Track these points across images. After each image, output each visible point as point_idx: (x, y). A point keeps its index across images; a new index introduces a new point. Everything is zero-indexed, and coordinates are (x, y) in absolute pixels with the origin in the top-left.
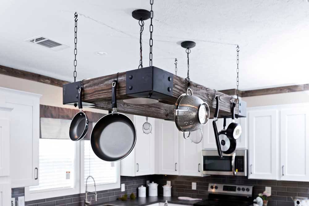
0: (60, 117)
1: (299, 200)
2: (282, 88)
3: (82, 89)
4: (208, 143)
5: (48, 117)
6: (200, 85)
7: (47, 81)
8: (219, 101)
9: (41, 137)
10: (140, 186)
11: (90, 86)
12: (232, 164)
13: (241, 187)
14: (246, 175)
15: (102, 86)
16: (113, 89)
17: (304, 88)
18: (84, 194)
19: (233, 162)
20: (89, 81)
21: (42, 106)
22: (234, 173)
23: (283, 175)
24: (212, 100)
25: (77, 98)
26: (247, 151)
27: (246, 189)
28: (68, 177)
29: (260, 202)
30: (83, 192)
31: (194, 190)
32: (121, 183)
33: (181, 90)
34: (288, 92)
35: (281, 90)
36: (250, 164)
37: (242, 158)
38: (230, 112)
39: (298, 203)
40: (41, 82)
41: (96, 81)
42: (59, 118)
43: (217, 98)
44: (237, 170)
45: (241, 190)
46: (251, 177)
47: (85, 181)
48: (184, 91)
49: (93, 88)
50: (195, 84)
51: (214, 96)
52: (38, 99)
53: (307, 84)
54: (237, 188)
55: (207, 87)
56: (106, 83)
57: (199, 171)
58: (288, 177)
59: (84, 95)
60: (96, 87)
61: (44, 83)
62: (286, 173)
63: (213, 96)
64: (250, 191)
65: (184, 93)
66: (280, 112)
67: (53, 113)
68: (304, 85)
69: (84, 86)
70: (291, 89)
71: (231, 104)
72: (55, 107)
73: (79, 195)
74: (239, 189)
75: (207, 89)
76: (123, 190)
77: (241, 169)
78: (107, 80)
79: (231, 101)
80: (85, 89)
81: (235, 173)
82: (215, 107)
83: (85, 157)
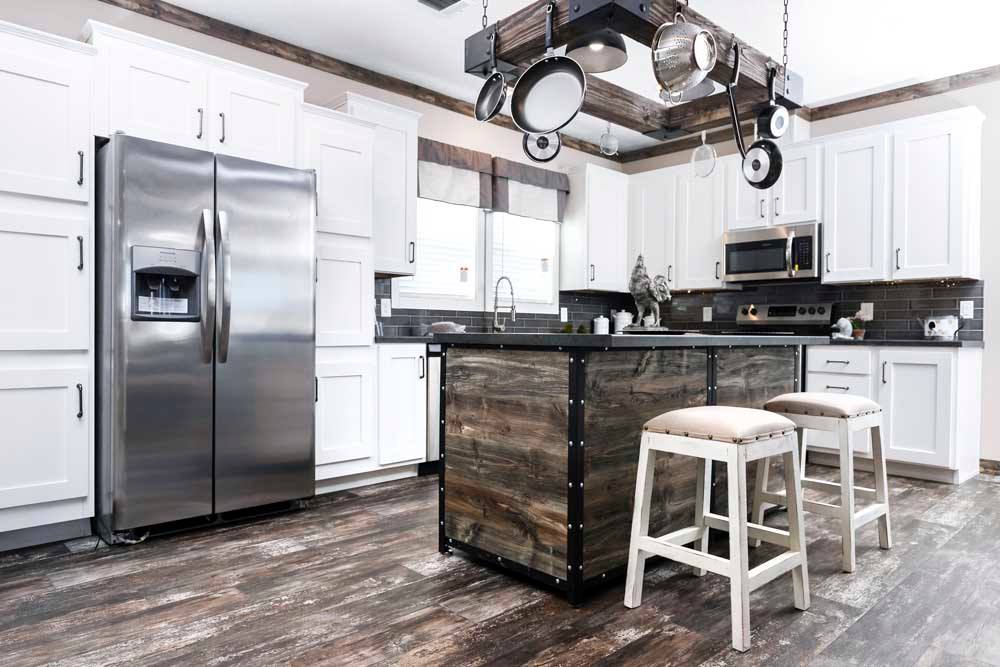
0: (451, 162)
1: (934, 321)
2: (900, 92)
3: (497, 37)
4: (737, 218)
5: (432, 161)
6: (700, 16)
7: (428, 97)
8: (740, 56)
9: (418, 195)
10: (598, 316)
11: (510, 27)
12: (787, 258)
13: (807, 307)
14: (816, 275)
15: (530, 21)
16: (548, 19)
17: (951, 84)
18: (493, 314)
19: (789, 252)
20: (507, 20)
21: (420, 140)
22: (790, 275)
23: (898, 268)
24: (727, 51)
25: (489, 53)
26: (820, 226)
27: (816, 308)
28: (464, 278)
29: (846, 327)
30: (490, 309)
31: (707, 323)
32: (560, 306)
33: (664, 15)
34: (915, 98)
35: (898, 95)
36: (825, 252)
37: (809, 239)
38: (765, 85)
39: (932, 325)
40: (419, 99)
41: (519, 17)
42: (449, 164)
43: (736, 48)
44: (797, 266)
45: (807, 313)
46: (826, 279)
47: (495, 285)
48: (671, 18)
49: (515, 28)
50: (692, 11)
51: (731, 44)
52: (415, 123)
53: (957, 76)
54: (798, 308)
55: (716, 23)
56: (536, 13)
57: (717, 278)
58: (911, 271)
59: (500, 46)
60: (520, 26)
61: (424, 101)
62: (905, 263)
63: (729, 44)
64: (825, 314)
65: (670, 21)
66: (893, 138)
67: (441, 156)
68: (951, 77)
69: (501, 30)
70: (919, 90)
71: (768, 70)
72: (443, 144)
73: (483, 314)
74: (803, 312)
75: (715, 27)
76: (564, 318)
77: (806, 264)
78: (537, 8)
79: (767, 64)
80: (502, 36)
81: (794, 273)
82: (731, 65)
83: (495, 246)
